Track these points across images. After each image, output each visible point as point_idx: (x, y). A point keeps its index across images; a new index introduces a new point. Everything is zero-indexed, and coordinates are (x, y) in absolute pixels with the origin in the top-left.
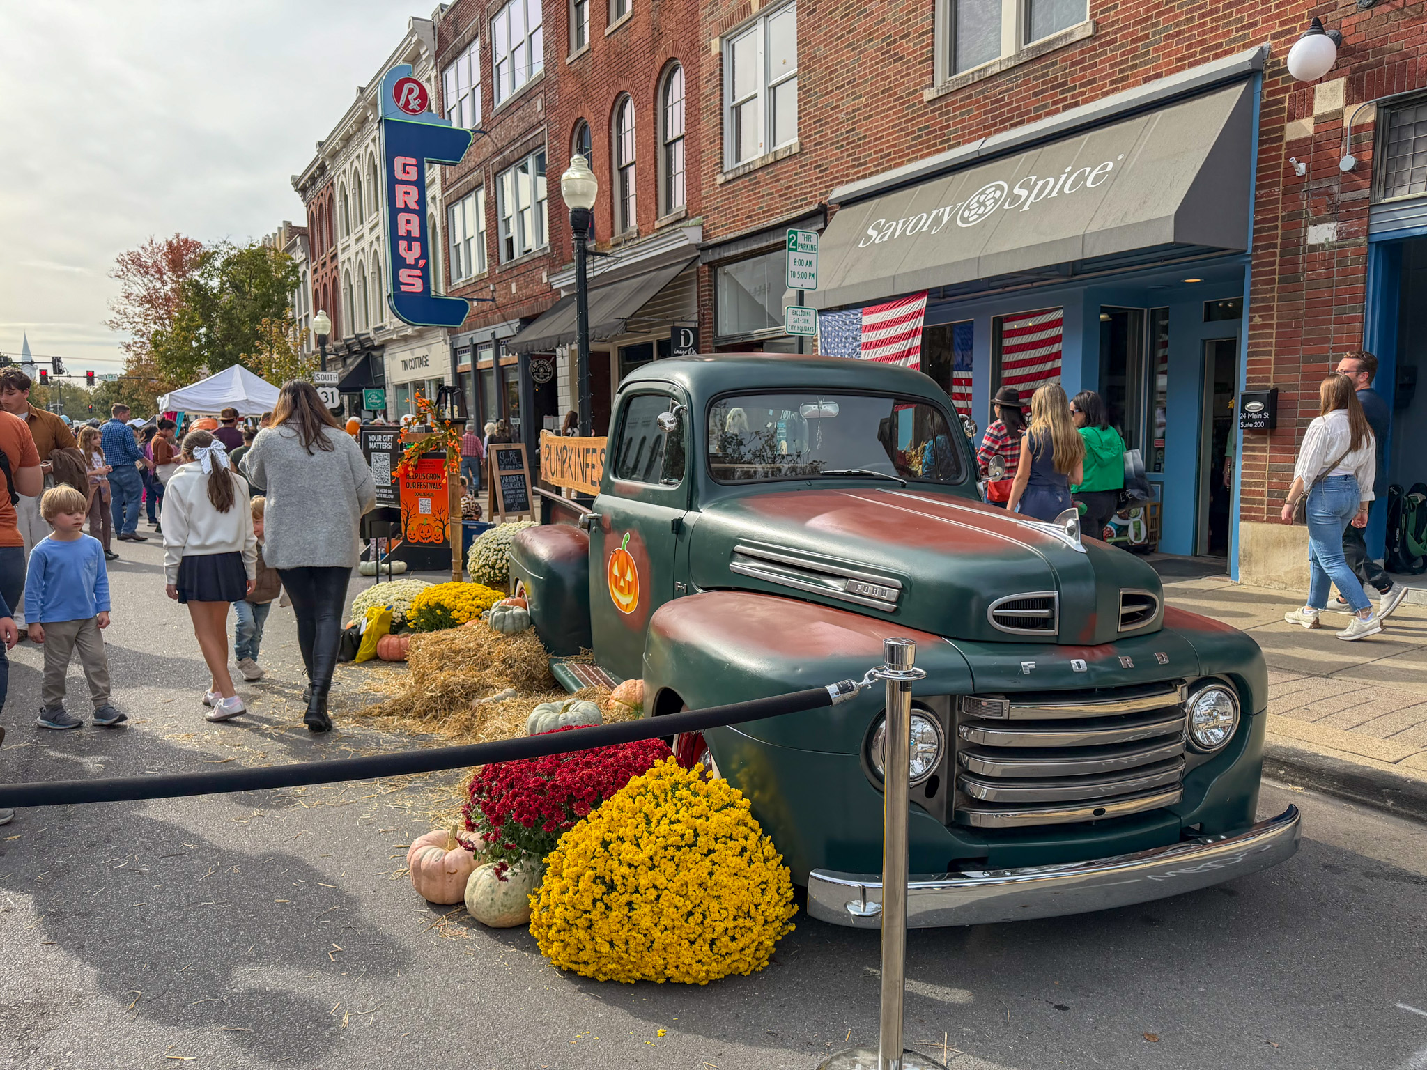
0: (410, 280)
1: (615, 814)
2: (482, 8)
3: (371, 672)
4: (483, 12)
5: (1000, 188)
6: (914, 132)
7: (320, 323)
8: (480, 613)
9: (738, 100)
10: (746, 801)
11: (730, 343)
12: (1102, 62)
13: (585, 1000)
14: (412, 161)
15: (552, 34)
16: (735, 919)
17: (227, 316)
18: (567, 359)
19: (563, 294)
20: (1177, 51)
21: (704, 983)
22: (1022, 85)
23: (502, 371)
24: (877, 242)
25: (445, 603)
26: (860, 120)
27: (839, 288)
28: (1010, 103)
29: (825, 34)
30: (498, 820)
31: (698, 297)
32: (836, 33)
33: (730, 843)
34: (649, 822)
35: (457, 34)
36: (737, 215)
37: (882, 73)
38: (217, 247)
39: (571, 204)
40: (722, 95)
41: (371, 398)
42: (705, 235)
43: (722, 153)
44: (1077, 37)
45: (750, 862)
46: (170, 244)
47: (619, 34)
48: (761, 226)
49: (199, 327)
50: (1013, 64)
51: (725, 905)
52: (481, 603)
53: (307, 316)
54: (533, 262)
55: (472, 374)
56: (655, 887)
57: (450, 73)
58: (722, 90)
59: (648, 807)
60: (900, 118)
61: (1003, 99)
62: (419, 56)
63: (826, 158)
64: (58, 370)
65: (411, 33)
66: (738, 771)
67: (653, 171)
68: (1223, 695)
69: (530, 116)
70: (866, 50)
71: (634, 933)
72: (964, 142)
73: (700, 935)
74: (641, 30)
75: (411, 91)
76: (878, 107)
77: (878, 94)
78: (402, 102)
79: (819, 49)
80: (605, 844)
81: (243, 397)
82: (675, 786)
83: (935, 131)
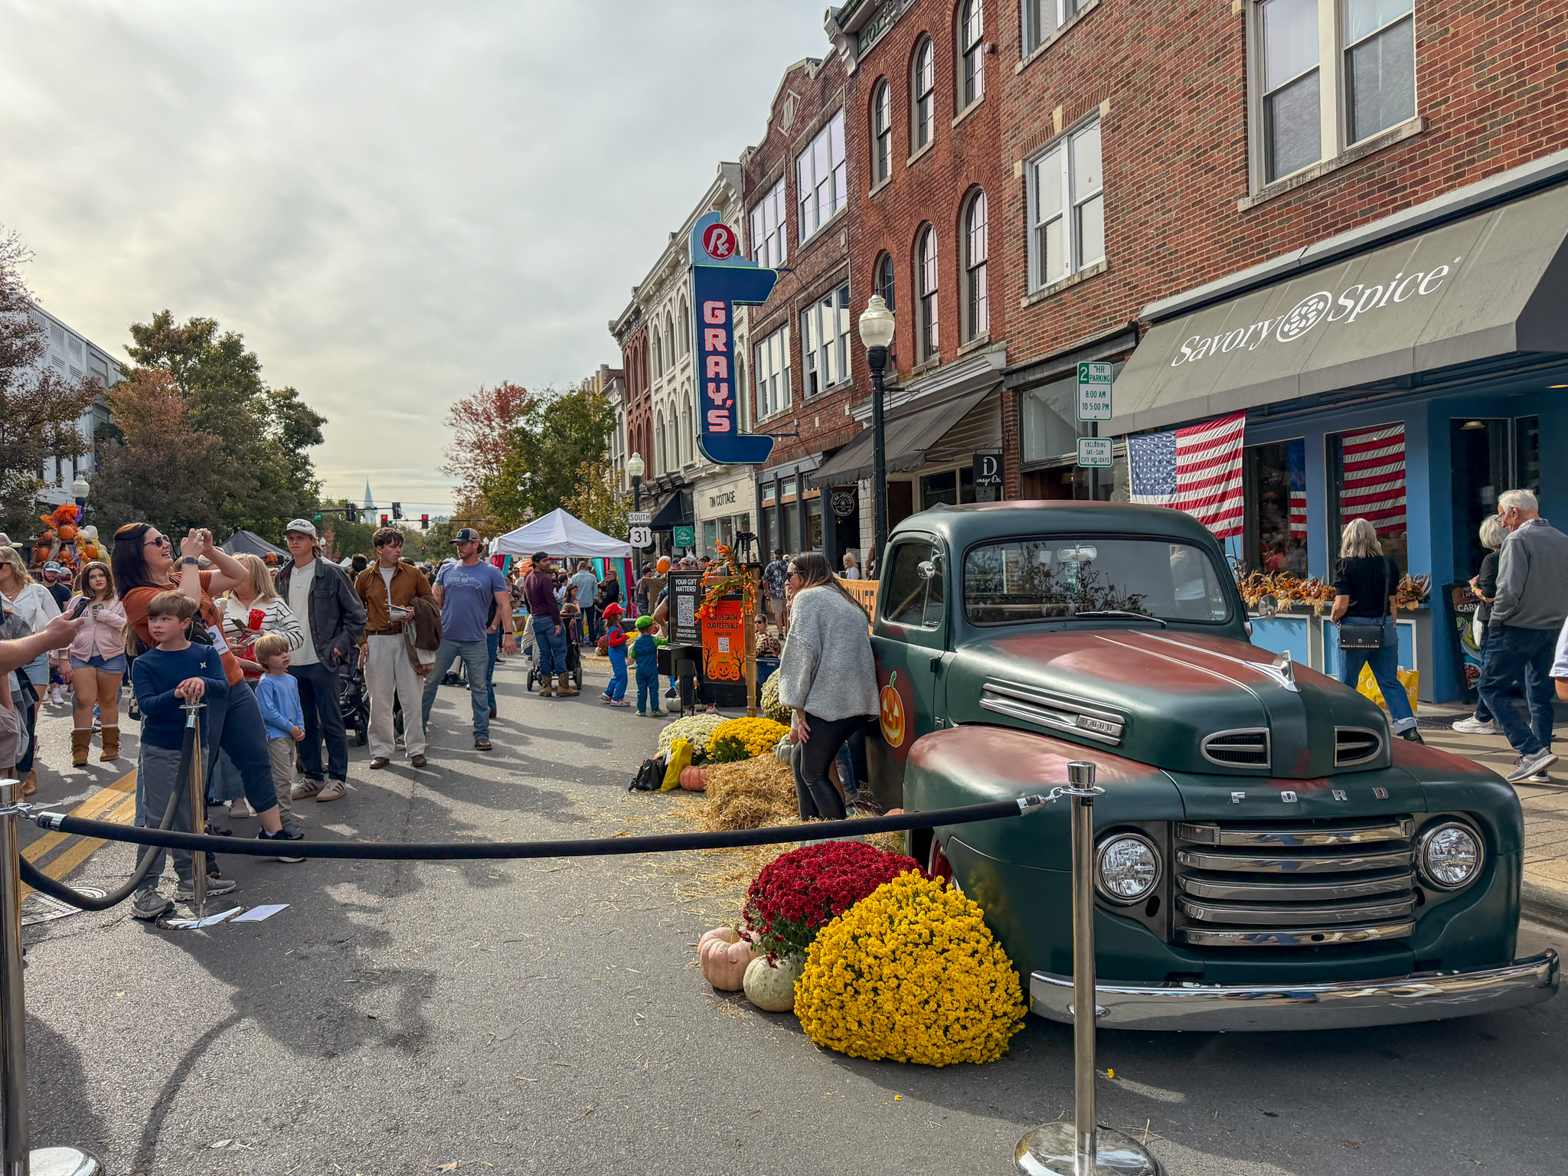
0: (718, 421)
1: (864, 913)
2: (787, 147)
3: (674, 799)
4: (788, 151)
5: (1324, 299)
6: (1230, 243)
7: (634, 465)
8: (769, 746)
9: (1043, 221)
10: (980, 911)
11: (1037, 468)
12: (1434, 159)
13: (838, 1069)
14: (721, 305)
15: (855, 168)
16: (966, 1010)
17: (550, 461)
18: (869, 490)
19: (865, 425)
20: (1520, 142)
21: (940, 1065)
22: (1345, 188)
23: (805, 505)
24: (1191, 360)
25: (740, 737)
26: (1171, 235)
27: (1149, 410)
28: (1334, 208)
29: (1131, 150)
30: (770, 916)
31: (1002, 423)
32: (1142, 148)
33: (963, 945)
34: (892, 922)
35: (763, 174)
36: (1043, 338)
37: (1193, 186)
38: (541, 394)
39: (868, 344)
40: (1025, 217)
41: (680, 534)
42: (1009, 360)
43: (1026, 276)
44: (1404, 135)
45: (981, 963)
46: (499, 392)
47: (920, 164)
48: (1067, 348)
49: (524, 472)
50: (1334, 168)
51: (957, 997)
52: (772, 737)
53: (622, 457)
54: (837, 395)
55: (776, 508)
56: (896, 976)
57: (757, 213)
58: (1025, 212)
59: (892, 909)
60: (1213, 230)
61: (1325, 204)
62: (727, 199)
63: (1136, 275)
64: (397, 515)
65: (720, 178)
66: (974, 886)
67: (955, 298)
68: (1466, 836)
69: (834, 252)
70: (1174, 163)
71: (878, 1015)
72: (1284, 252)
73: (935, 1022)
74: (943, 158)
75: (719, 236)
76: (1189, 220)
77: (1189, 207)
78: (711, 248)
79: (1125, 165)
80: (855, 938)
81: (564, 539)
82: (916, 894)
83: (1252, 241)
